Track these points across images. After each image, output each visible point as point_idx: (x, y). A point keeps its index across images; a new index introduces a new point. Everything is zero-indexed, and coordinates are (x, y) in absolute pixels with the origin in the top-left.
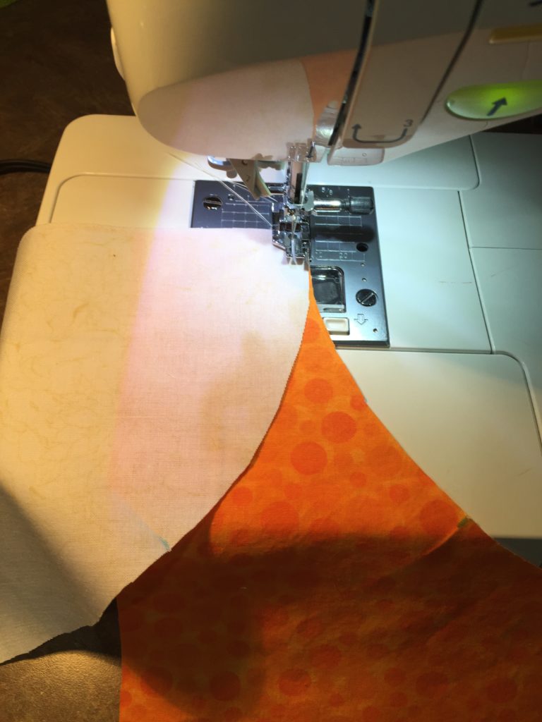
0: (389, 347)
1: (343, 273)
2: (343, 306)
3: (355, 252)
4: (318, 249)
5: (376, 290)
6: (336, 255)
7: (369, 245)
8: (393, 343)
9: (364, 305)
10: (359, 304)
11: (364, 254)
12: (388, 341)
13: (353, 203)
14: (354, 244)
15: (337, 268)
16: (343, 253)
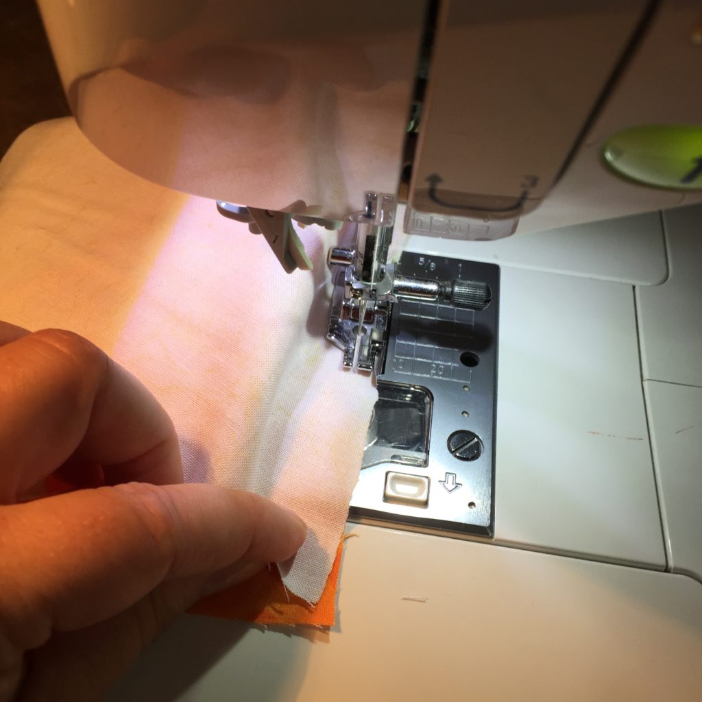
0: (492, 537)
1: (432, 398)
2: (422, 456)
3: (456, 365)
4: (398, 354)
5: (482, 435)
6: (426, 368)
7: (482, 357)
8: (499, 532)
9: (459, 458)
10: (451, 456)
11: (471, 370)
12: (491, 527)
13: (457, 289)
14: (458, 353)
15: (423, 388)
16: (438, 365)
